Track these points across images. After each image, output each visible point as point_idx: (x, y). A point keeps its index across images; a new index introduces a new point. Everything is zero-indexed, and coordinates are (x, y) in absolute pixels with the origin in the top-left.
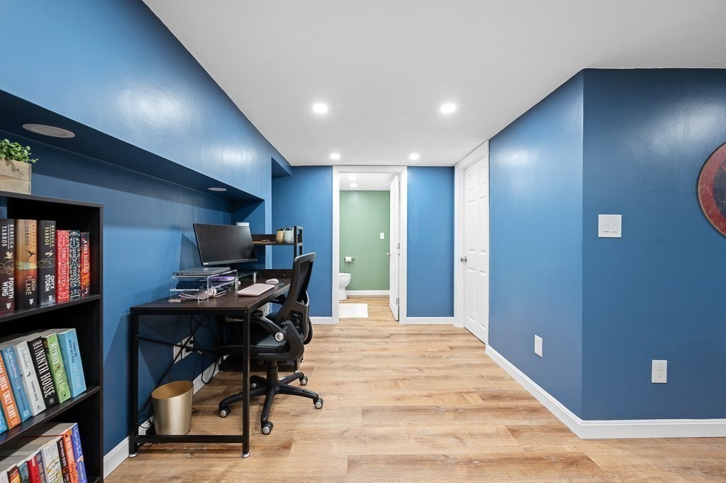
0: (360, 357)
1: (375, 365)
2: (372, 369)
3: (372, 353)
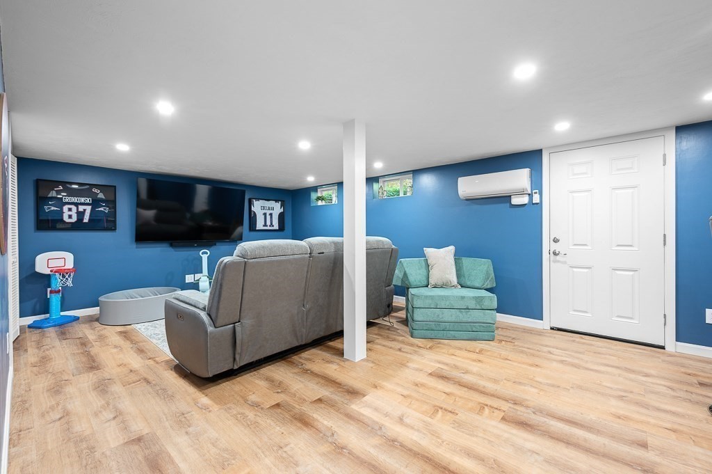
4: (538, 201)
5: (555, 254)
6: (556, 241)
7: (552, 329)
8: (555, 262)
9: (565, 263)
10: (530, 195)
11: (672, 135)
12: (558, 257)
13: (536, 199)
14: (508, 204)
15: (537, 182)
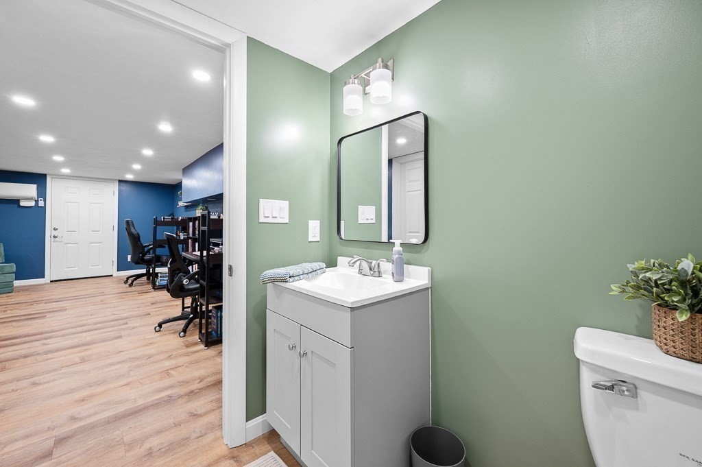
0: (131, 373)
1: (107, 370)
2: (113, 364)
3: (111, 386)
4: (43, 205)
5: (54, 237)
6: (55, 229)
7: (51, 281)
8: (54, 242)
9: (61, 242)
10: (37, 202)
11: (117, 183)
12: (57, 239)
13: (41, 204)
14: (16, 206)
15: (42, 193)
